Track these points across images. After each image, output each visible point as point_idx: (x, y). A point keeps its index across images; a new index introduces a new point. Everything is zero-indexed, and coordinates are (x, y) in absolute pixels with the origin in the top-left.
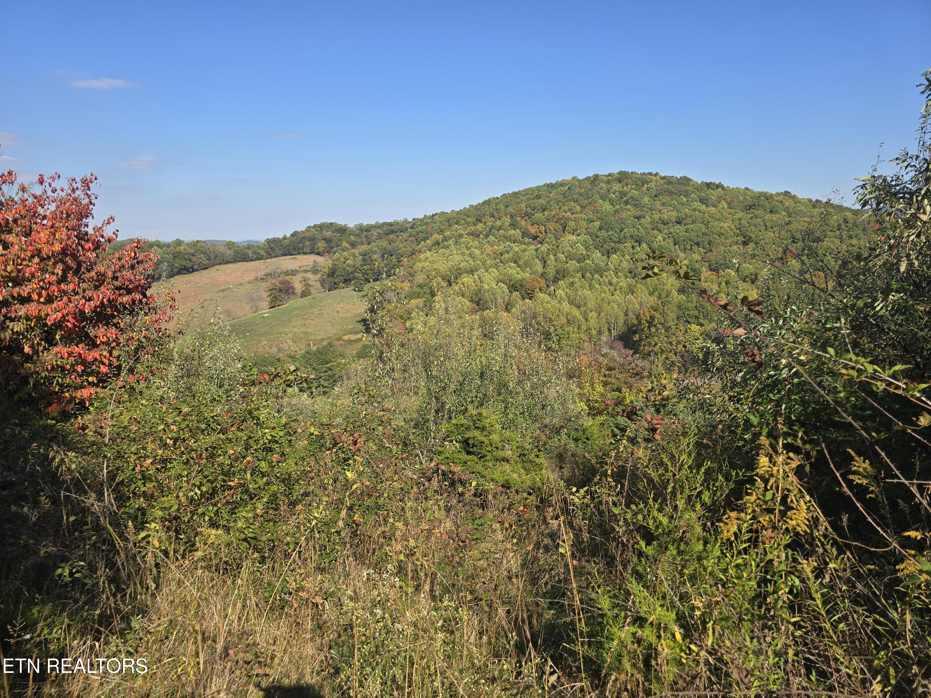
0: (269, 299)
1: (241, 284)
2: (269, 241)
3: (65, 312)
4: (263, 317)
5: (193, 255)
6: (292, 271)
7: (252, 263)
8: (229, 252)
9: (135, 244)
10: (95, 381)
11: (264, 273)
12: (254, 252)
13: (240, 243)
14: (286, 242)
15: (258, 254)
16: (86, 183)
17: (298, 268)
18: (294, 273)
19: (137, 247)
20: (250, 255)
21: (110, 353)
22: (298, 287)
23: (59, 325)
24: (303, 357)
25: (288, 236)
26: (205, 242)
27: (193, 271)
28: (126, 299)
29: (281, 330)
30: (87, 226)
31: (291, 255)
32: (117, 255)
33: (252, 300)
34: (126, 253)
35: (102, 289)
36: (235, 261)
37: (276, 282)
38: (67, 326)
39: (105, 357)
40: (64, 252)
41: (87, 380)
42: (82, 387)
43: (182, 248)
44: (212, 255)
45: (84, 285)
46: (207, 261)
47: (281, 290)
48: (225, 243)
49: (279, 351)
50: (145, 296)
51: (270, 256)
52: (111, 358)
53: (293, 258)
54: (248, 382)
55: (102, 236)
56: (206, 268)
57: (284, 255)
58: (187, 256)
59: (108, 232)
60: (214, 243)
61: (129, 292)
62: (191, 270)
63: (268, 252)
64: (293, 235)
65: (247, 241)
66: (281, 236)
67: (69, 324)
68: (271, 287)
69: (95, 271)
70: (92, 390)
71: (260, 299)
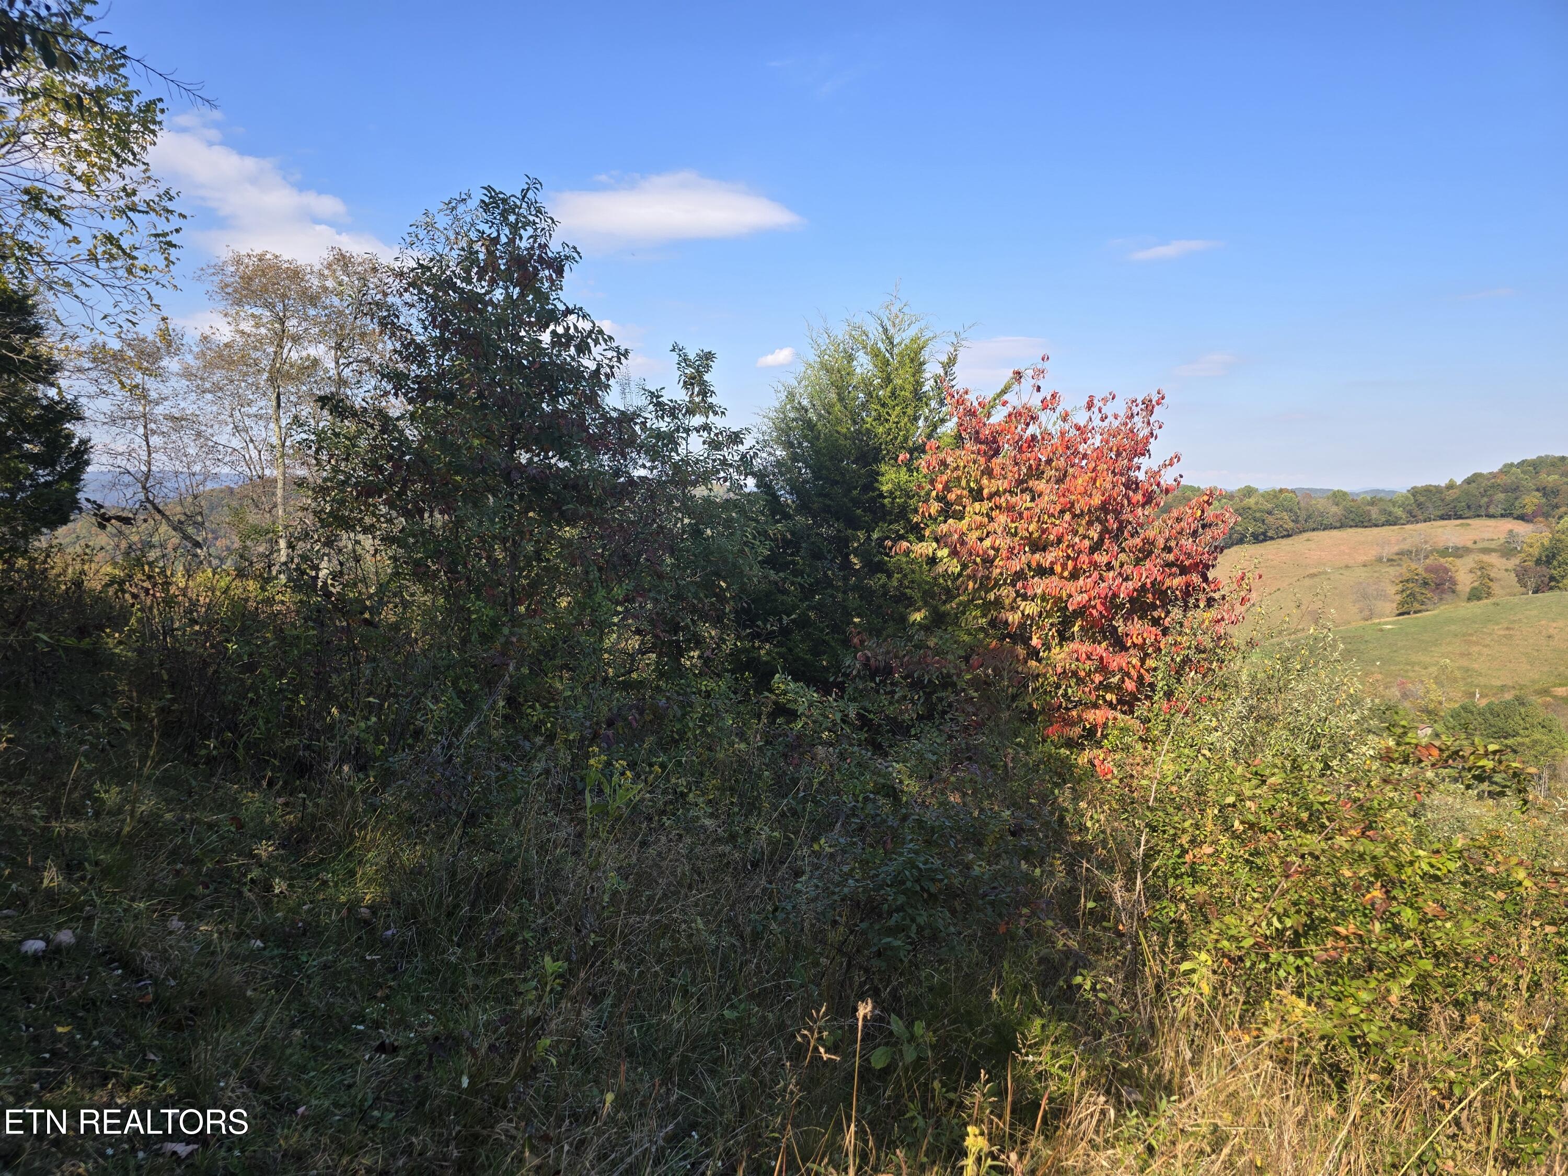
0: (1398, 597)
1: (1347, 567)
2: (1415, 492)
3: (1093, 594)
4: (1381, 630)
5: (1270, 513)
6: (1457, 549)
7: (1375, 530)
8: (1334, 509)
9: (1206, 498)
10: (1114, 701)
11: (1396, 549)
12: (1383, 511)
13: (1358, 495)
14: (1451, 495)
15: (1390, 514)
16: (1149, 407)
17: (1470, 544)
18: (1459, 552)
19: (1207, 502)
20: (1374, 516)
21: (1143, 661)
22: (1465, 579)
23: (1081, 612)
24: (1455, 715)
25: (1459, 482)
26: (1293, 491)
27: (1264, 540)
28: (1178, 581)
29: (1414, 658)
30: (1139, 468)
31: (1460, 517)
32: (1175, 513)
33: (1365, 596)
34: (1190, 511)
35: (1148, 564)
36: (1342, 526)
37: (1419, 568)
38: (1091, 614)
39: (1134, 667)
40: (1104, 507)
41: (1103, 697)
42: (1095, 706)
43: (1251, 501)
44: (1303, 515)
45: (1122, 557)
46: (1292, 525)
47: (1425, 584)
48: (1330, 493)
49: (1405, 696)
50: (1205, 579)
51: (1413, 518)
52: (1142, 671)
53: (1462, 525)
54: (1396, 755)
55: (1158, 485)
56: (1289, 536)
57: (1442, 518)
58: (1258, 515)
59: (1167, 478)
60: (1309, 494)
61: (1184, 571)
62: (1262, 537)
63: (1410, 513)
64: (1468, 481)
65: (1372, 491)
66: (1443, 483)
67: (1094, 612)
68: (1408, 575)
69: (1142, 536)
70: (1111, 714)
71: (1381, 595)
